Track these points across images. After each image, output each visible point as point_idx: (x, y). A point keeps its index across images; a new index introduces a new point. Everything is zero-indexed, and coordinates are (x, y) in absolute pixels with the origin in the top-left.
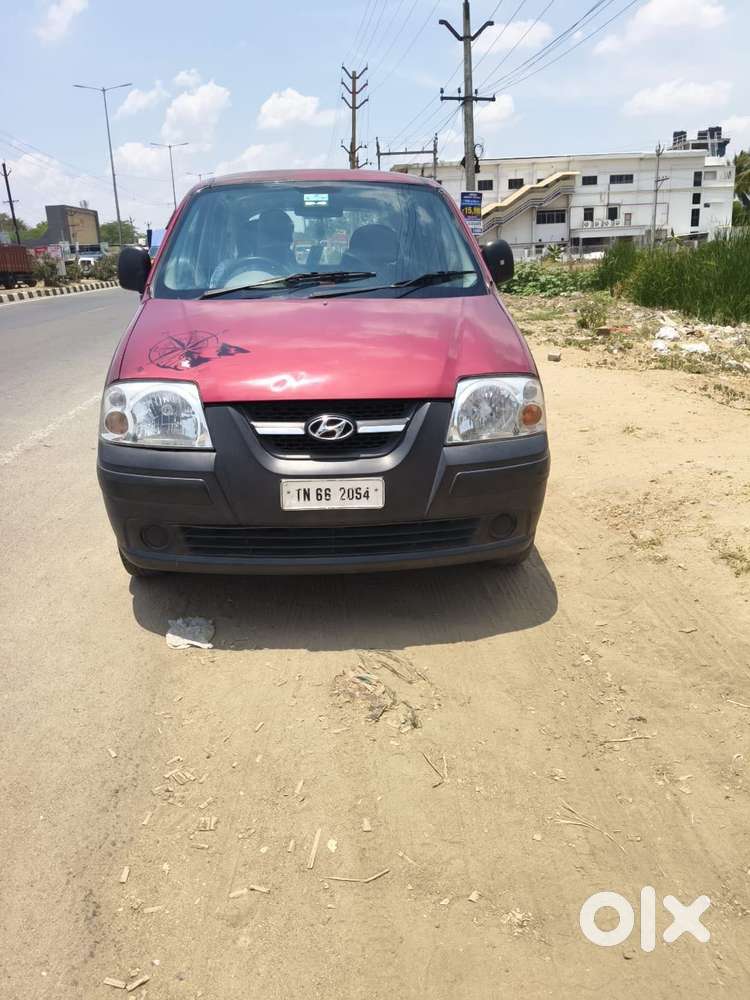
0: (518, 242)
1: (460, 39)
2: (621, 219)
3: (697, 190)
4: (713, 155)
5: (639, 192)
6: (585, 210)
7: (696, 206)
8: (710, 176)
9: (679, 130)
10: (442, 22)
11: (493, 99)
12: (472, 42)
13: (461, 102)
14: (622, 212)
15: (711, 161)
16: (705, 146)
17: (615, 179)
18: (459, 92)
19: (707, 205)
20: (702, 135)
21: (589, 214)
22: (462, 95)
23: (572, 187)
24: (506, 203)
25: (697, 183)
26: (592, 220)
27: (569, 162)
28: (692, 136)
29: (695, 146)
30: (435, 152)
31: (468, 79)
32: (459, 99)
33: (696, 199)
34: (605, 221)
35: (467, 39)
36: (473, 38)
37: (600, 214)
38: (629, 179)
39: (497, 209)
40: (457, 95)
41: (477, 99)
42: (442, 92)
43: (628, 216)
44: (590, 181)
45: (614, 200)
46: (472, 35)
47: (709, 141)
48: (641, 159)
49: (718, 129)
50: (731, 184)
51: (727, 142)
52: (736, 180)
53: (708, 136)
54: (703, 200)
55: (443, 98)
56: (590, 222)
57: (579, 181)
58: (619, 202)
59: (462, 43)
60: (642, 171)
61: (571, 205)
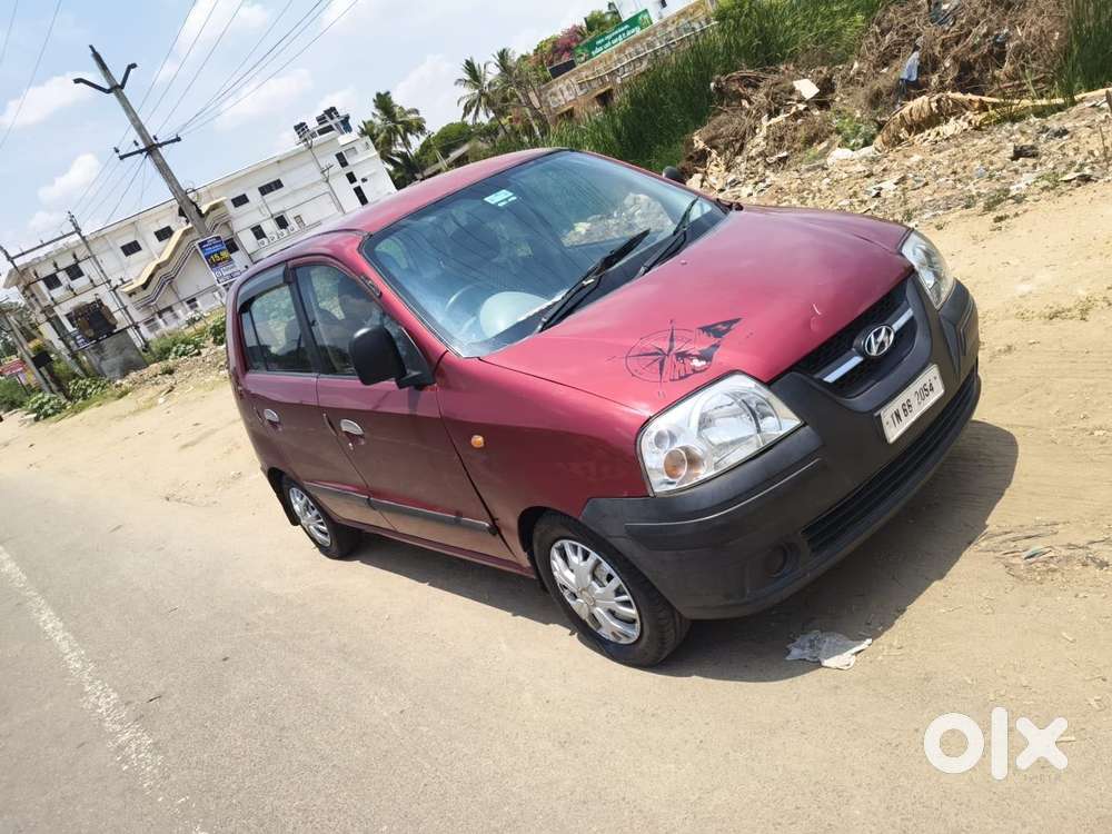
0: (201, 288)
1: (109, 91)
2: (293, 224)
3: (347, 170)
4: (342, 133)
5: (295, 192)
6: (253, 229)
7: (355, 185)
8: (350, 153)
9: (298, 123)
10: (77, 81)
11: (178, 139)
12: (124, 91)
13: (145, 153)
14: (289, 217)
15: (344, 139)
16: (330, 129)
17: (264, 190)
18: (137, 144)
19: (364, 180)
20: (321, 120)
21: (258, 232)
22: (142, 146)
23: (226, 214)
24: (165, 257)
25: (344, 164)
26: (265, 236)
27: (209, 191)
28: (313, 125)
29: (322, 132)
30: (78, 230)
31: (140, 129)
32: (141, 151)
33: (351, 178)
34: (279, 232)
35: (116, 89)
36: (122, 86)
37: (270, 227)
38: (278, 185)
39: (159, 267)
40: (136, 149)
41: (161, 145)
42: (117, 151)
43: (298, 218)
44: (240, 201)
45: (276, 209)
46: (119, 83)
47: (331, 123)
48: (278, 162)
49: (333, 109)
50: (374, 153)
51: (347, 118)
52: (376, 148)
53: (328, 118)
54: (359, 177)
55: (122, 158)
56: (264, 239)
57: (230, 205)
58: (281, 209)
59: (112, 95)
60: (284, 172)
61: (235, 230)
